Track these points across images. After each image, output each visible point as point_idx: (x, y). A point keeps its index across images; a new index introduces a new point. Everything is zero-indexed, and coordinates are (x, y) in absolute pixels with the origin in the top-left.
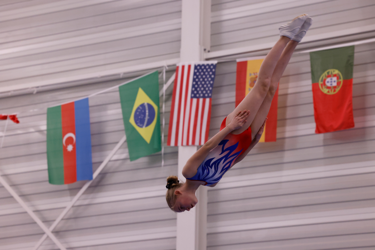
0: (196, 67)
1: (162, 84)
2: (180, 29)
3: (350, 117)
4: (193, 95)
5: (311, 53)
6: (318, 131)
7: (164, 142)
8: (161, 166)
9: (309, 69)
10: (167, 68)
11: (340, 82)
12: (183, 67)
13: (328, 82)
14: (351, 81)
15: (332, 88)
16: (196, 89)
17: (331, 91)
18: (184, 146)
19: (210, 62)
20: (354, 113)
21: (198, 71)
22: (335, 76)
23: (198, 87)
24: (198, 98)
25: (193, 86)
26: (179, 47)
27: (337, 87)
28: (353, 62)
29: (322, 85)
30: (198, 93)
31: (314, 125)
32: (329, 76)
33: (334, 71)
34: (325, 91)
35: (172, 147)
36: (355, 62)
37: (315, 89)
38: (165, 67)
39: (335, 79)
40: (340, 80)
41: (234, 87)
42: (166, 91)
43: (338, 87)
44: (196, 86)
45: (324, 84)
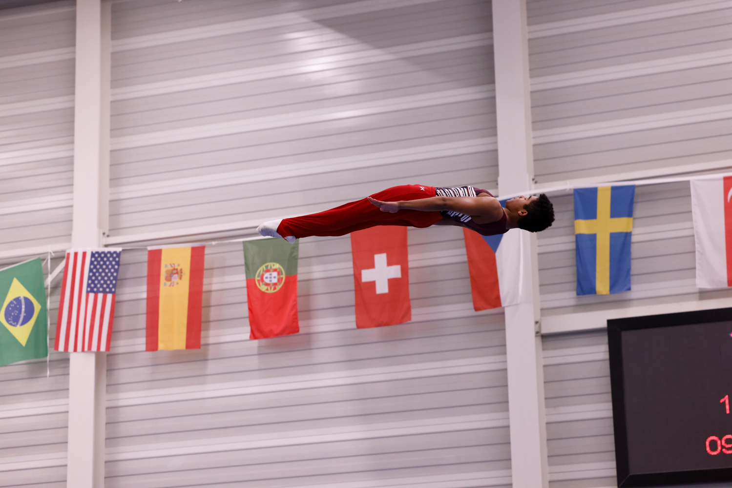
0: (93, 255)
1: (47, 274)
2: (72, 206)
3: (295, 320)
4: (89, 289)
5: (244, 242)
6: (254, 336)
7: (50, 347)
8: (46, 377)
9: (242, 262)
10: (53, 254)
11: (282, 278)
12: (76, 254)
13: (267, 278)
14: (295, 277)
15: (271, 285)
16: (93, 282)
17: (271, 288)
18: (79, 352)
19: (112, 249)
20: (300, 315)
21: (96, 259)
22: (275, 270)
23: (97, 278)
24: (96, 293)
25: (90, 278)
26: (71, 229)
27: (278, 284)
28: (297, 255)
29: (258, 281)
30: (96, 286)
31: (248, 329)
32: (268, 271)
33: (274, 265)
34: (263, 288)
35: (61, 353)
36: (301, 254)
37: (251, 286)
38: (51, 253)
39: (275, 274)
40: (281, 276)
41: (145, 280)
42: (51, 282)
43: (280, 285)
44: (94, 278)
45: (262, 280)
